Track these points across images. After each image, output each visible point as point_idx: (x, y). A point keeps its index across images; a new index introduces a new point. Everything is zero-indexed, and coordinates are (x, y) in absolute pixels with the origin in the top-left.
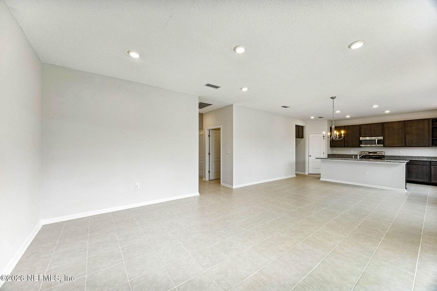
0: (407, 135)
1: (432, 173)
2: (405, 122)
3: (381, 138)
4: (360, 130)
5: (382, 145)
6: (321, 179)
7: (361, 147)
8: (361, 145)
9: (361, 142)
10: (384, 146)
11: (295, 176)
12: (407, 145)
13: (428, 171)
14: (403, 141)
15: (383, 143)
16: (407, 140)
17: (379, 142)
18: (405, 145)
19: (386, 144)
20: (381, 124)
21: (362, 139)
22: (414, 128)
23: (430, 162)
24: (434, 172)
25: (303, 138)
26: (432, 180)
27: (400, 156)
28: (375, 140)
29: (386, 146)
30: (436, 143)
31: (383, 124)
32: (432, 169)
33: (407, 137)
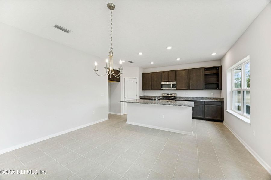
1: (206, 111)
2: (189, 70)
3: (174, 83)
4: (161, 76)
5: (175, 88)
6: (127, 122)
7: (162, 90)
8: (162, 89)
9: (162, 86)
10: (177, 89)
12: (190, 88)
13: (203, 109)
14: (188, 85)
15: (176, 87)
16: (190, 84)
17: (174, 86)
18: (189, 88)
19: (178, 87)
20: (175, 72)
21: (163, 83)
22: (194, 75)
23: (205, 101)
24: (207, 109)
25: (119, 81)
26: (206, 116)
27: (185, 97)
28: (171, 84)
29: (178, 89)
30: (207, 87)
31: (176, 71)
32: (206, 107)
33: (190, 82)
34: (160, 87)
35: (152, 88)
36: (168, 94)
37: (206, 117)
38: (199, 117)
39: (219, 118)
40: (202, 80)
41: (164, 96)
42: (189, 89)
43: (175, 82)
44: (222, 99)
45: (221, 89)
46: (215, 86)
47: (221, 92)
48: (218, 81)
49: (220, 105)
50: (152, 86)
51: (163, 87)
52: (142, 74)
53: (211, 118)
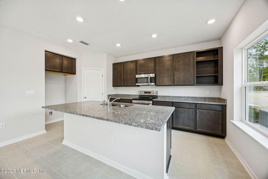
0: (175, 72)
2: (173, 55)
3: (152, 75)
4: (136, 66)
5: (154, 84)
6: (62, 143)
7: (138, 86)
8: (137, 84)
9: (136, 80)
10: (156, 85)
11: (44, 131)
13: (193, 117)
14: (172, 79)
15: (155, 82)
16: (175, 77)
17: (152, 80)
18: (173, 82)
19: (158, 82)
20: (153, 59)
21: (137, 76)
22: (181, 63)
23: (196, 104)
24: (199, 117)
25: (75, 73)
26: (197, 128)
27: (169, 97)
28: (148, 78)
29: (158, 84)
30: (200, 81)
31: (155, 59)
32: (198, 113)
33: (175, 73)
34: (134, 81)
35: (125, 83)
36: (145, 92)
37: (199, 130)
38: (187, 128)
39: (219, 132)
40: (192, 70)
41: (141, 94)
42: (174, 85)
43: (154, 74)
44: (224, 100)
45: (222, 84)
46: (212, 79)
47: (221, 89)
48: (216, 71)
49: (220, 109)
50: (125, 80)
51: (138, 82)
52: (113, 64)
53: (205, 131)
